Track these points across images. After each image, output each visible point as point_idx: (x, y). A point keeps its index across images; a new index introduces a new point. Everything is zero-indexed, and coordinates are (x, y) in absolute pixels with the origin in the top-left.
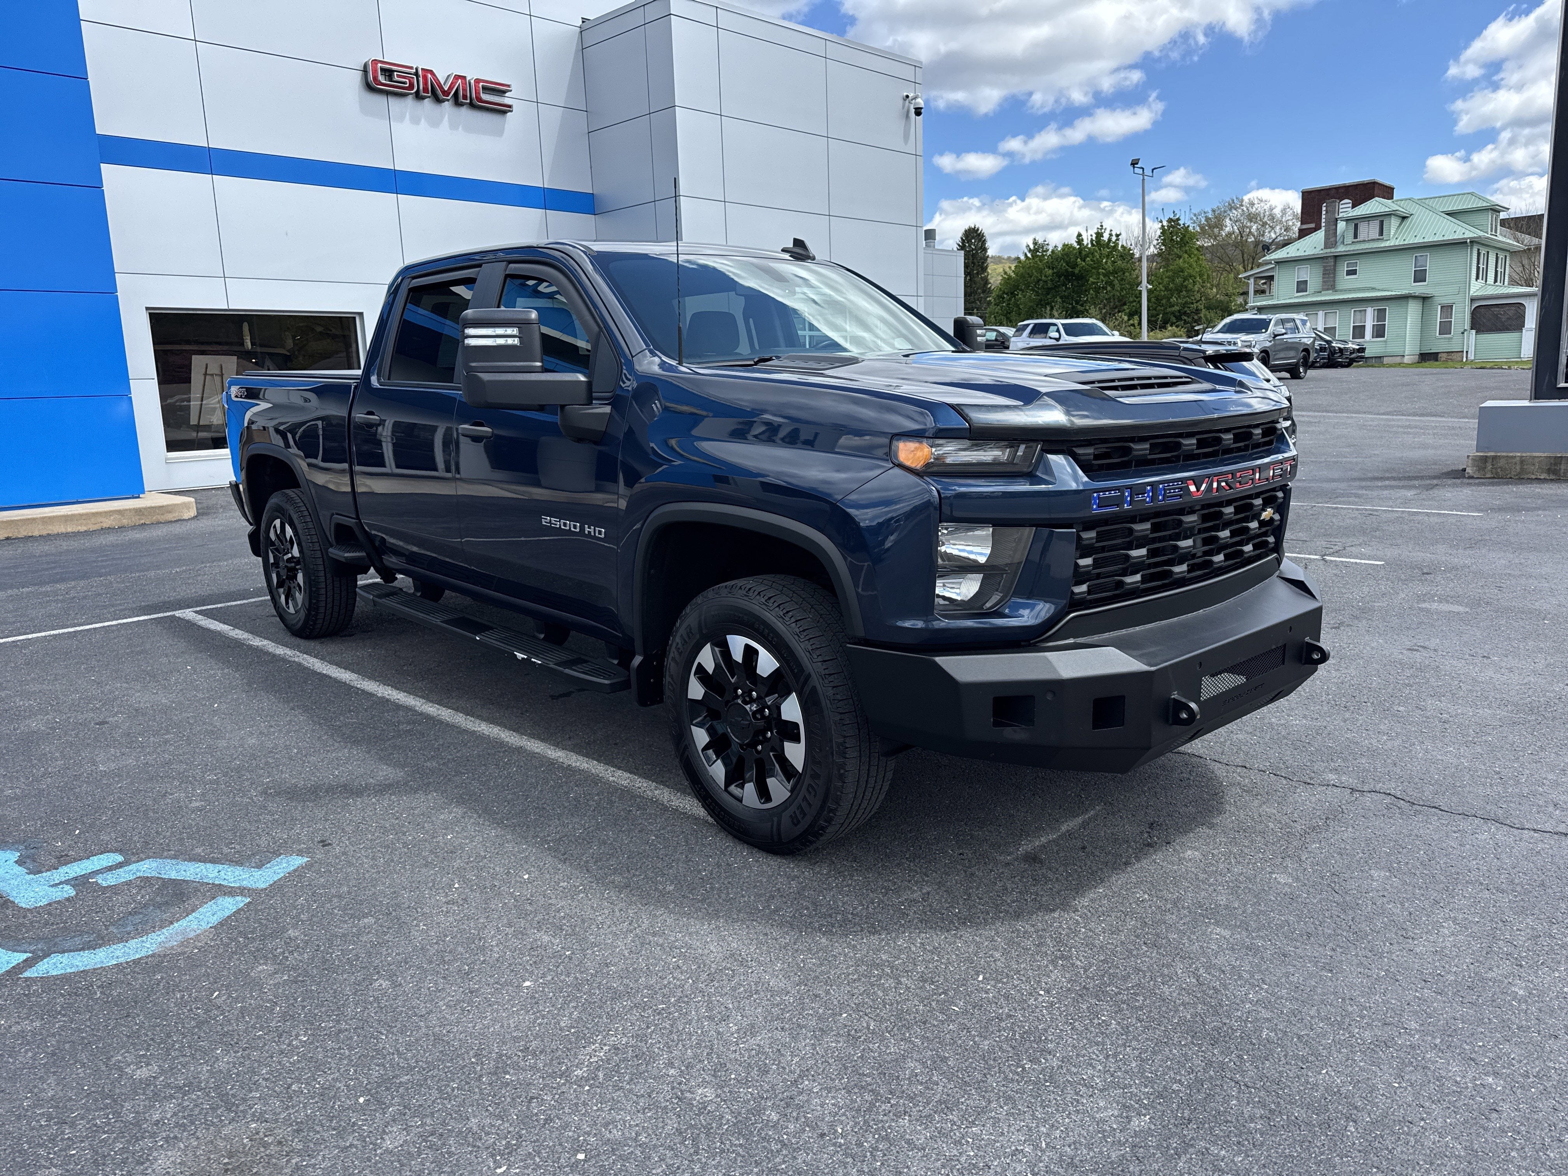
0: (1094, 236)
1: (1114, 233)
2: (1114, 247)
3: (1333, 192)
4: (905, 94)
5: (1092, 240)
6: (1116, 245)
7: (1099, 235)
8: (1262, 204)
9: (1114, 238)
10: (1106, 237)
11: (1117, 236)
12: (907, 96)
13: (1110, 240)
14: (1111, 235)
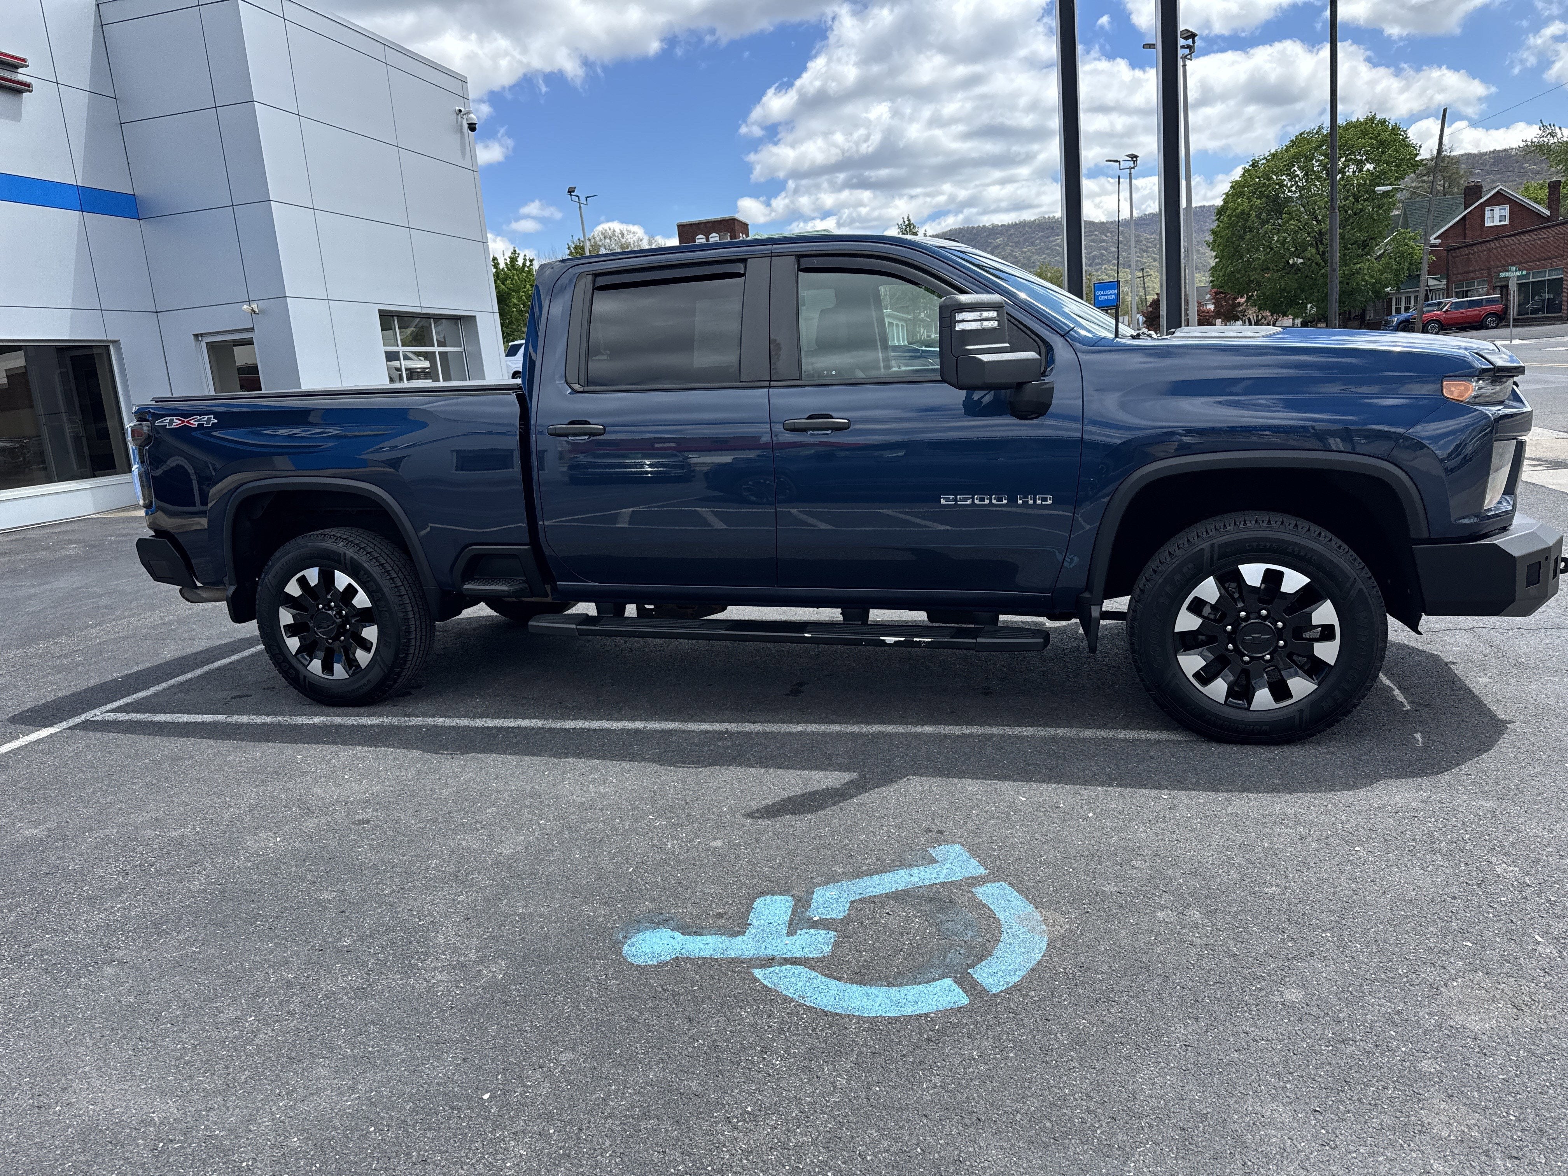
0: (508, 260)
1: (527, 258)
2: (529, 271)
3: (702, 226)
4: (457, 108)
5: (506, 264)
6: (530, 271)
7: (513, 260)
8: (631, 236)
9: (528, 263)
10: (520, 262)
11: (531, 261)
12: (460, 111)
13: (524, 265)
14: (525, 260)
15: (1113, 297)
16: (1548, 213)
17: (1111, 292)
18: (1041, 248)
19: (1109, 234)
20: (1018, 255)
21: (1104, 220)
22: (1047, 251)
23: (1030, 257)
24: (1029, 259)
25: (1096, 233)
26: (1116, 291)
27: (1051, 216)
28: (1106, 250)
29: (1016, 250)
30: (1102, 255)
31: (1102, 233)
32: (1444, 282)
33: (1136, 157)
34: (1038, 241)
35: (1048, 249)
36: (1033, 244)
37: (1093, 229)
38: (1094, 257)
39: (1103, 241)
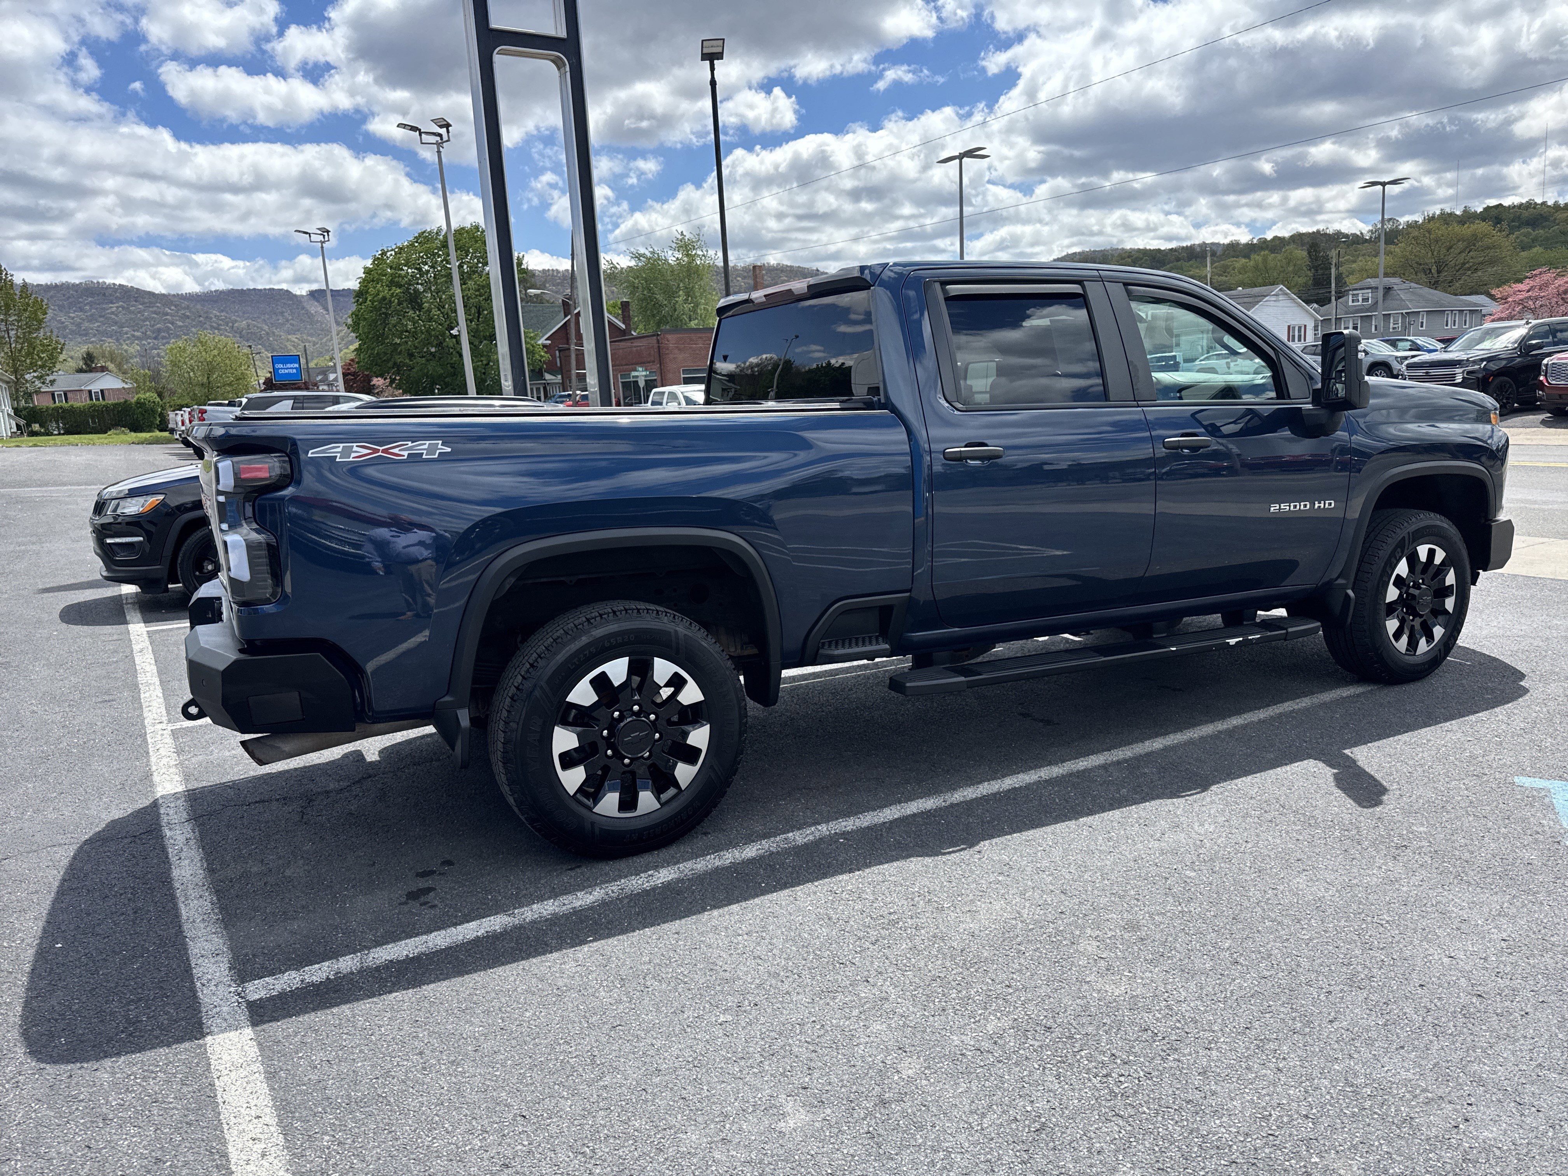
15: (295, 371)
16: (623, 326)
17: (292, 366)
18: (92, 315)
19: (173, 308)
20: (63, 320)
21: (164, 291)
22: (102, 319)
23: (80, 323)
24: (79, 325)
25: (158, 305)
26: (297, 365)
27: (101, 281)
28: (172, 324)
29: (61, 314)
30: (169, 328)
31: (164, 305)
32: (560, 377)
33: (328, 232)
34: (87, 307)
35: (101, 316)
36: (81, 310)
37: (153, 300)
38: (159, 331)
39: (167, 314)
